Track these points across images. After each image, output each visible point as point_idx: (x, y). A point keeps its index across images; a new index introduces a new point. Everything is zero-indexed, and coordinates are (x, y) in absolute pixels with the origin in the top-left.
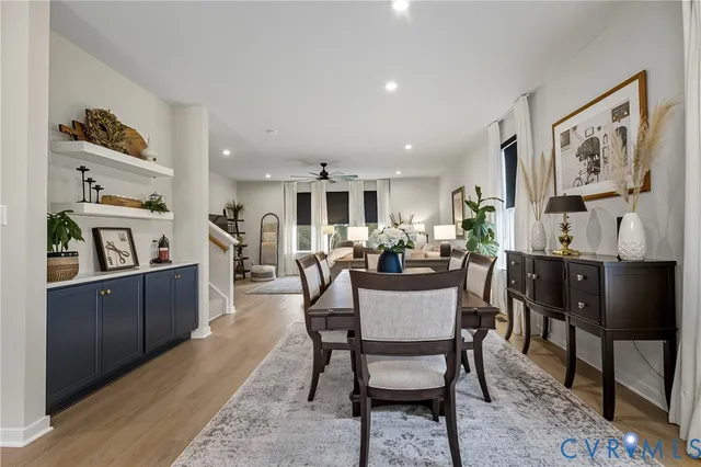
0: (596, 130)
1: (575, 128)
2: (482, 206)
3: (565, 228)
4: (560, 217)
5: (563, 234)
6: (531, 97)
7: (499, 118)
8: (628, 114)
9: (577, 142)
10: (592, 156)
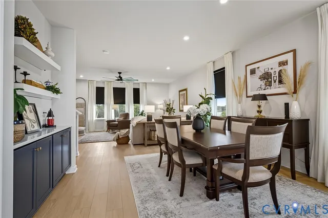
0: (270, 69)
1: (258, 68)
2: (207, 97)
3: (259, 107)
4: (256, 102)
5: (258, 109)
6: (233, 53)
7: (213, 60)
8: (287, 64)
9: (259, 73)
10: (268, 79)
